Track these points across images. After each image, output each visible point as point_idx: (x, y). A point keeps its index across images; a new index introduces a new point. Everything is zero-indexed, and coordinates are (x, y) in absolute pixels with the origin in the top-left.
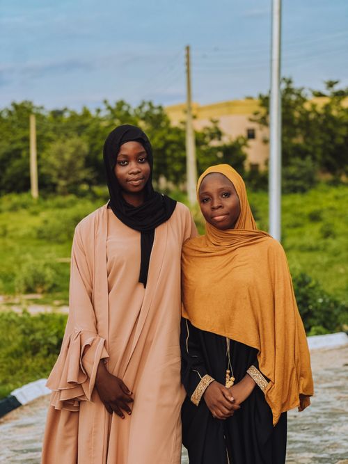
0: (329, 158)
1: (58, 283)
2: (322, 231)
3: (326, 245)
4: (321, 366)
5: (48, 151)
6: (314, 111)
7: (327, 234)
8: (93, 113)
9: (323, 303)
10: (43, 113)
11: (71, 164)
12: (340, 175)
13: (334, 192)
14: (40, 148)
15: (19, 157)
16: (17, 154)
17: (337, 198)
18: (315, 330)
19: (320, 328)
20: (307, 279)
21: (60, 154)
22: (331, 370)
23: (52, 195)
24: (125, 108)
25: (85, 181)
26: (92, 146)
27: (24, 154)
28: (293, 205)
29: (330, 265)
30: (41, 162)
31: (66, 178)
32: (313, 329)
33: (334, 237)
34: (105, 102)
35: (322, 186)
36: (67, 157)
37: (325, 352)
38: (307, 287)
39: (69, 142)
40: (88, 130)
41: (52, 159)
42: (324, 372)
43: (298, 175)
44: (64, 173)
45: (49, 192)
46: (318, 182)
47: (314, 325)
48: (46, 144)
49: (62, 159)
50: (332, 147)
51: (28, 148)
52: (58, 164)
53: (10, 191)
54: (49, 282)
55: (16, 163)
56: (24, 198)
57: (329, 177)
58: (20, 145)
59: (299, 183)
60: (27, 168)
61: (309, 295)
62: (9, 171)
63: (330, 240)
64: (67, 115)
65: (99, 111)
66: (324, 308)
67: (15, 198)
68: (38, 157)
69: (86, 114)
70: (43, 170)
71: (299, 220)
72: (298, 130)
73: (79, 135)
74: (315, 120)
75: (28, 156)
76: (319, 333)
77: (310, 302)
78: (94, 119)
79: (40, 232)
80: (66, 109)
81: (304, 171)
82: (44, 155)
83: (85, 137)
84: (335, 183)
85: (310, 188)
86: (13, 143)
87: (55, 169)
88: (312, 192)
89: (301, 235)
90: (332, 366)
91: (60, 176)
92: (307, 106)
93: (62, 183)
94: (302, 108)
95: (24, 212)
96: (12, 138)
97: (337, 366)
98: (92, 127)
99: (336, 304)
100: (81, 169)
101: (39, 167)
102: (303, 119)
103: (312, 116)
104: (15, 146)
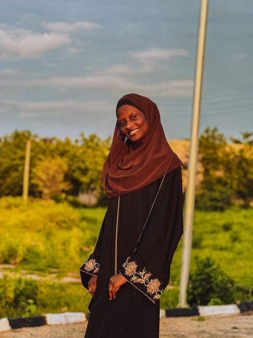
0: (242, 188)
1: (28, 257)
2: (231, 237)
3: (233, 246)
4: (215, 327)
5: (38, 167)
6: (233, 153)
7: (235, 239)
8: (73, 142)
9: (222, 281)
10: (37, 140)
11: (54, 178)
12: (249, 201)
13: (244, 212)
14: (32, 165)
15: (17, 170)
16: (15, 168)
17: (245, 217)
18: (214, 301)
19: (218, 300)
20: (211, 262)
21: (46, 170)
22: (222, 331)
23: (38, 199)
24: (96, 140)
25: (63, 191)
26: (70, 166)
27: (20, 168)
28: (213, 219)
29: (234, 260)
30: (32, 175)
31: (49, 188)
32: (212, 300)
33: (240, 242)
34: (82, 135)
35: (236, 208)
36: (51, 172)
37: (219, 318)
38: (211, 269)
39: (54, 162)
40: (68, 154)
41: (40, 174)
42: (216, 332)
43: (219, 198)
44: (49, 184)
45: (36, 197)
46: (233, 205)
47: (213, 298)
48: (37, 162)
49: (48, 174)
50: (245, 181)
51: (23, 164)
52: (44, 177)
53: (8, 195)
54: (20, 256)
55: (14, 175)
56: (17, 200)
57: (241, 202)
58: (18, 162)
59: (220, 204)
60: (22, 179)
61: (212, 275)
62: (9, 180)
63: (236, 244)
64: (54, 143)
65: (77, 141)
66: (222, 285)
67: (11, 200)
68: (30, 172)
69: (68, 143)
70: (34, 181)
71: (216, 229)
72: (221, 166)
73: (62, 157)
74: (233, 160)
75: (23, 170)
76: (216, 304)
77: (212, 280)
78: (73, 147)
79: (23, 222)
80: (54, 138)
81: (224, 196)
82: (34, 170)
83: (65, 159)
84: (246, 207)
85: (227, 208)
86: (13, 160)
87: (42, 181)
88: (228, 212)
89: (215, 239)
90: (224, 328)
91: (45, 186)
92: (227, 149)
93: (46, 191)
94: (224, 150)
95: (15, 210)
96: (13, 156)
97: (227, 329)
98: (72, 152)
99: (232, 282)
100: (61, 182)
101: (30, 178)
102: (225, 159)
103: (232, 157)
104: (15, 163)
